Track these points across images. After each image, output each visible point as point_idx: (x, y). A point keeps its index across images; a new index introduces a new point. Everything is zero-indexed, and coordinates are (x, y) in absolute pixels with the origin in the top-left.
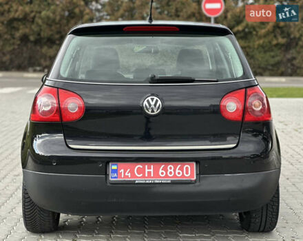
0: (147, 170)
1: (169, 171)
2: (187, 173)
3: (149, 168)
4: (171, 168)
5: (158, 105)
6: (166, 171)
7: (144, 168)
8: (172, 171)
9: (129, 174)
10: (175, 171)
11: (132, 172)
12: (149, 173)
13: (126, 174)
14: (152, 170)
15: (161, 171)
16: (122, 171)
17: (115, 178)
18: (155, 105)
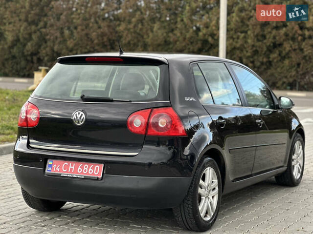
0: (70, 167)
1: (85, 169)
2: (96, 172)
3: (72, 166)
4: (86, 167)
5: (82, 118)
6: (83, 169)
7: (69, 165)
8: (87, 169)
9: (59, 169)
10: (88, 169)
11: (61, 167)
12: (71, 169)
13: (57, 169)
14: (73, 167)
15: (79, 169)
16: (55, 166)
17: (50, 171)
18: (80, 118)
